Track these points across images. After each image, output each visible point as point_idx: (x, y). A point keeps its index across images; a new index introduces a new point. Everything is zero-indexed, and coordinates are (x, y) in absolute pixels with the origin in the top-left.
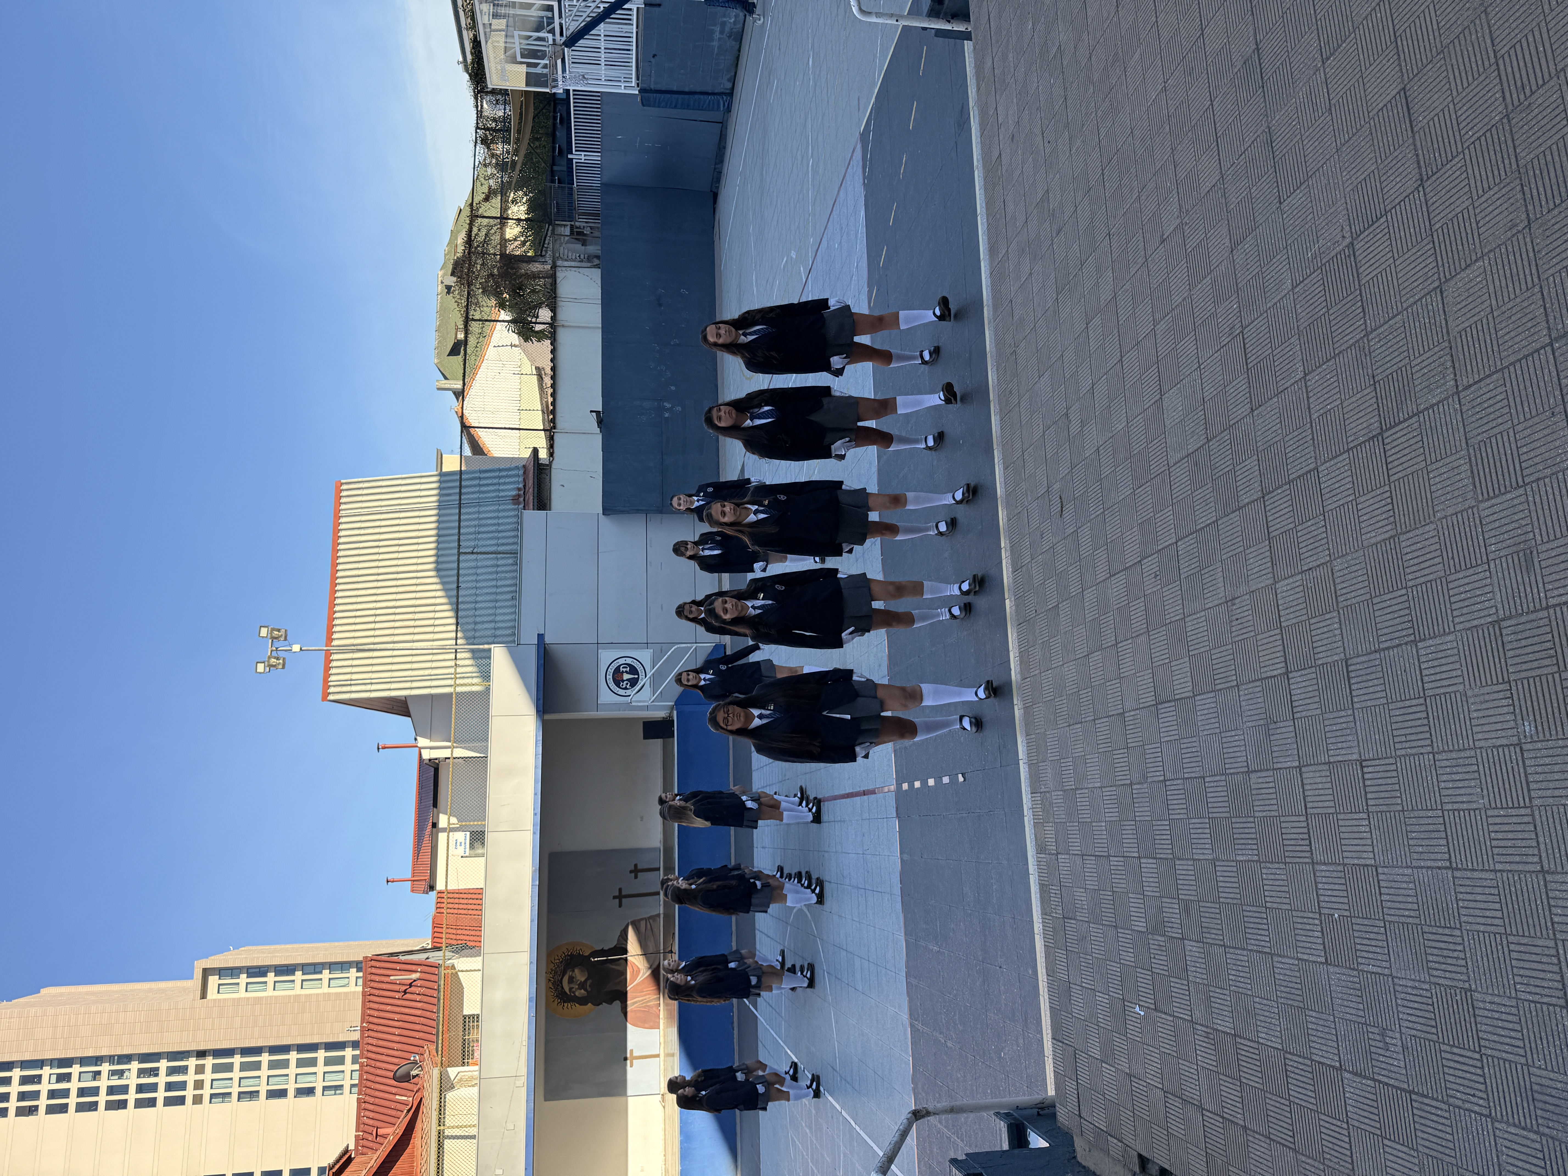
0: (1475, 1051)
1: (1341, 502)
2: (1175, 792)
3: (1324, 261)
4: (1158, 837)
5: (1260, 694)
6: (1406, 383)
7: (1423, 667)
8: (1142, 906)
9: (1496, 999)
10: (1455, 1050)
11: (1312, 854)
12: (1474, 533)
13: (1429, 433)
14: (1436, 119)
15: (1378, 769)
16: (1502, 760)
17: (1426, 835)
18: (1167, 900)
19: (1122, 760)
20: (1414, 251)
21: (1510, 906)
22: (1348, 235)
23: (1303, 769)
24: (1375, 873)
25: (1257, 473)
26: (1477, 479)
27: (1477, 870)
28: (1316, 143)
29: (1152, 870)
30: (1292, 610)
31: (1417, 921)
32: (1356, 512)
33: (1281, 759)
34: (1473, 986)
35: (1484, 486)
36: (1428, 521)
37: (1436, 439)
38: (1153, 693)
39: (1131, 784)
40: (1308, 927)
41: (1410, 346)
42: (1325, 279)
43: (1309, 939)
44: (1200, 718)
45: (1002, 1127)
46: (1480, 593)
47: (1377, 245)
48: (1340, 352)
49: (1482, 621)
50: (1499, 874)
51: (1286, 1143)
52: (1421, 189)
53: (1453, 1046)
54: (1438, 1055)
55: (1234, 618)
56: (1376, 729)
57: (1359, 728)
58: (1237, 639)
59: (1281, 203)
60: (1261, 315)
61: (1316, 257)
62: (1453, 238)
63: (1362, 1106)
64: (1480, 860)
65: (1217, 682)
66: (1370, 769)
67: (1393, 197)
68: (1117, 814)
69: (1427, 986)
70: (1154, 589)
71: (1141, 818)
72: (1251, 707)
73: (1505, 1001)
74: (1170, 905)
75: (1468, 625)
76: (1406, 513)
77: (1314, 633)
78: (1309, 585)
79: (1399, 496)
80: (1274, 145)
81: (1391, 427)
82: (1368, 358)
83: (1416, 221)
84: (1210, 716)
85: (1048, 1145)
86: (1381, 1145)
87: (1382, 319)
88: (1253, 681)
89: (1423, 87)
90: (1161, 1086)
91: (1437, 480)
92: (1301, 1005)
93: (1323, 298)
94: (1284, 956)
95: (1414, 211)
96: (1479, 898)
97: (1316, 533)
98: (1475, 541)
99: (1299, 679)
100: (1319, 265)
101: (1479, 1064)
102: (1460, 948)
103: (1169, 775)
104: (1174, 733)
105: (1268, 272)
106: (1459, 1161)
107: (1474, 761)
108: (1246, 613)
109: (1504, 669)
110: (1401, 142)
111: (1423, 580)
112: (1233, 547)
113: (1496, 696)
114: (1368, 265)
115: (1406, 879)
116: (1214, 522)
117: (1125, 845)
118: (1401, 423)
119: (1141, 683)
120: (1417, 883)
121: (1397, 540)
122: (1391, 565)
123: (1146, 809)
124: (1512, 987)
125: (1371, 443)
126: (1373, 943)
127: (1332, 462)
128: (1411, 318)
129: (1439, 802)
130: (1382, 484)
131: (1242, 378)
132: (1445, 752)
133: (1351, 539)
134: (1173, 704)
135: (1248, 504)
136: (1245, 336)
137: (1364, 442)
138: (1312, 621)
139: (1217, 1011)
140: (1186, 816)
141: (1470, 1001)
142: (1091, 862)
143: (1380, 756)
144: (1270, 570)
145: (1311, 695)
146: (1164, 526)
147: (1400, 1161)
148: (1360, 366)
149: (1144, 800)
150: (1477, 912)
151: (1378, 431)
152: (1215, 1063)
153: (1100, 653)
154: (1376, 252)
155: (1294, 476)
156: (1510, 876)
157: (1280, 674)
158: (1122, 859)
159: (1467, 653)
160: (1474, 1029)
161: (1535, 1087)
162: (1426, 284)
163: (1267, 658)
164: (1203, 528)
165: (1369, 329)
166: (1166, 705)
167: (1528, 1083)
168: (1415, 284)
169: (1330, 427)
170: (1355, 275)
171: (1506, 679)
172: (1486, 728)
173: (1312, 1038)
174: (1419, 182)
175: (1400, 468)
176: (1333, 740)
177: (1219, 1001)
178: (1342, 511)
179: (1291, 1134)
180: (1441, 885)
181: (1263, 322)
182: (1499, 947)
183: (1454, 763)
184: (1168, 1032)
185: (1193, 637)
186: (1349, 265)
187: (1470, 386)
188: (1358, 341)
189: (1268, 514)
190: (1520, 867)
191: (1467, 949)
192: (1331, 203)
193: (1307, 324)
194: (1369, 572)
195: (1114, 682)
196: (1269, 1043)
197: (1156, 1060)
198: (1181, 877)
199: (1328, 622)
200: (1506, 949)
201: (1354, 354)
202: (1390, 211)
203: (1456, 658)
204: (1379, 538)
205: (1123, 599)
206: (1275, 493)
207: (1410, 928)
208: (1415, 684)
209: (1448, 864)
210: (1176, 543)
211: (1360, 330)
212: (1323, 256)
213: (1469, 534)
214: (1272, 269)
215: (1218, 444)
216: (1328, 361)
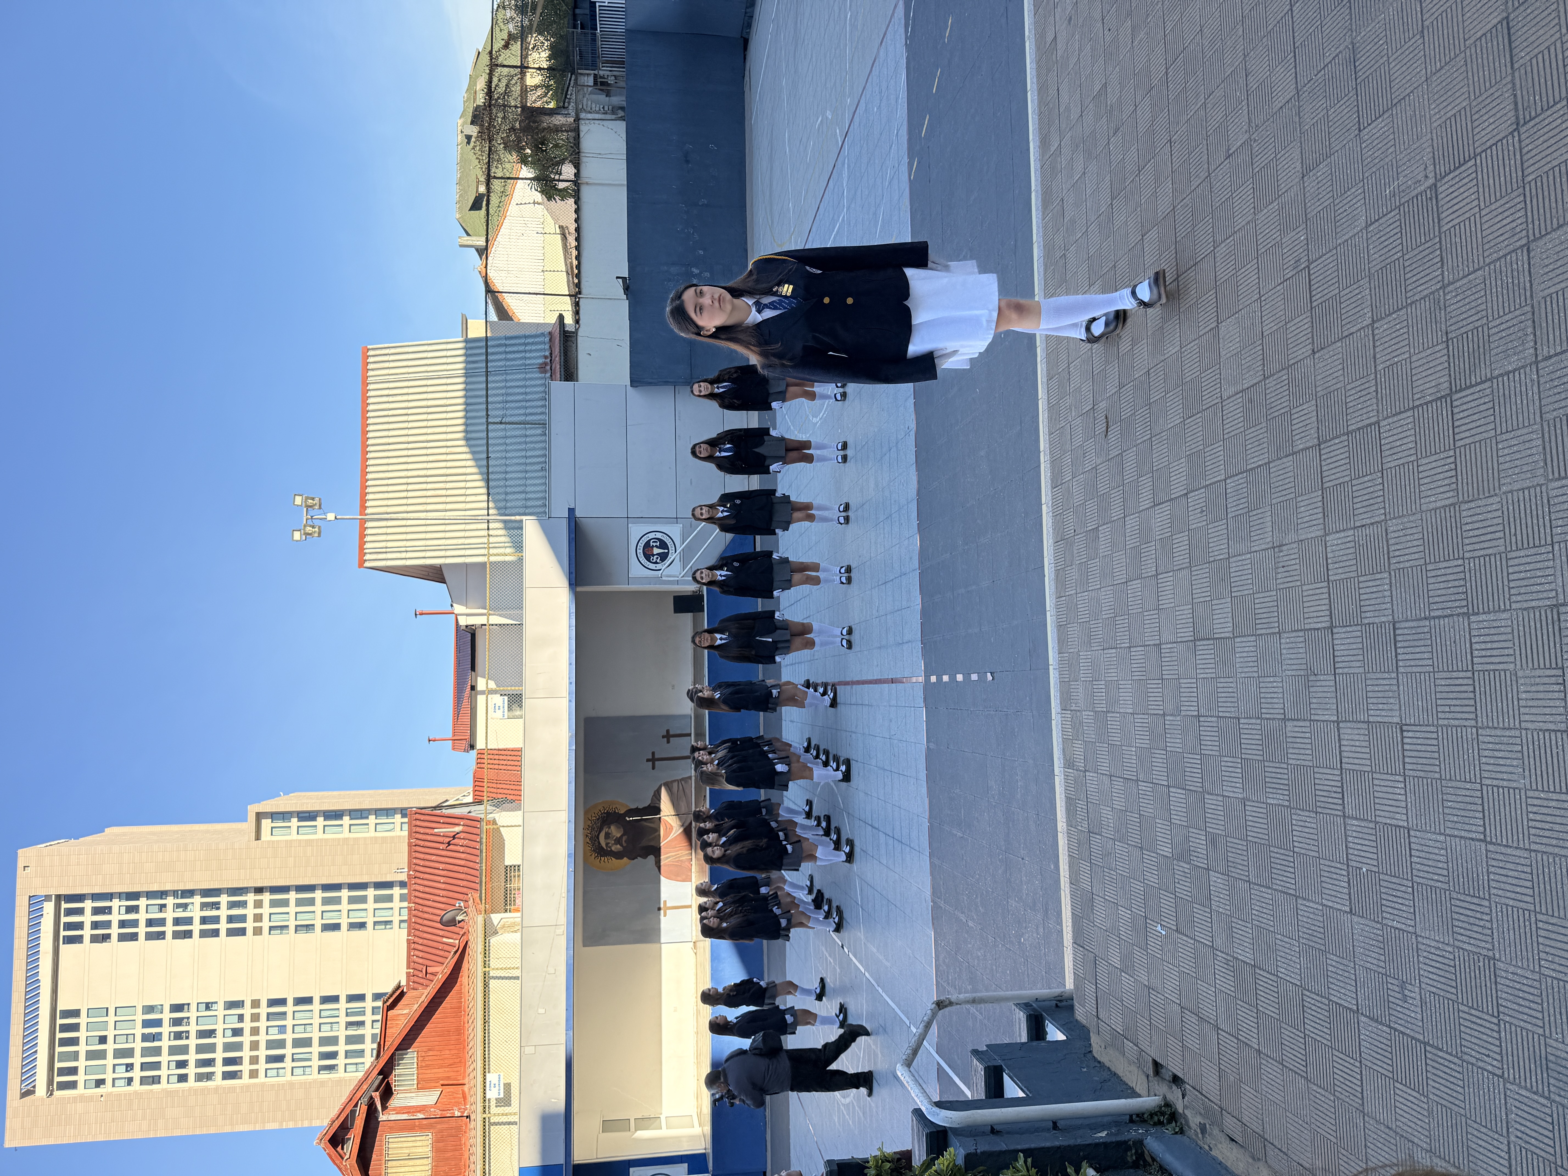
0: (1493, 1016)
1: (1401, 461)
2: (1209, 729)
3: (1403, 200)
4: (1188, 769)
5: (1303, 645)
6: (1481, 345)
7: (1473, 641)
8: (1169, 832)
9: (1519, 971)
10: (1473, 1012)
11: (1344, 807)
12: (1540, 512)
13: (1502, 401)
14: (1540, 56)
15: (1418, 735)
16: (1548, 744)
17: (1462, 806)
18: (1194, 830)
19: (1156, 690)
20: (1502, 202)
21: (1542, 886)
22: (1431, 175)
23: (1341, 725)
24: (1406, 835)
25: (1315, 419)
26: (1548, 456)
27: (1511, 847)
28: (1404, 68)
29: (1180, 800)
30: (1342, 564)
31: (1446, 886)
32: (1416, 474)
33: (1319, 712)
34: (1497, 956)
35: (1555, 464)
36: (1492, 493)
37: (1508, 409)
38: (1192, 629)
39: (1164, 715)
40: (1335, 876)
41: (1489, 305)
42: (1403, 220)
43: (1334, 888)
44: (1238, 660)
45: (1021, 1017)
46: (1541, 574)
47: (1462, 190)
48: (1413, 302)
49: (1541, 603)
50: (1533, 854)
51: (1299, 1071)
52: (1516, 134)
53: (1472, 1008)
54: (1456, 1014)
55: (1281, 564)
56: (1420, 696)
57: (1401, 692)
58: (1282, 586)
59: (1360, 131)
60: (1330, 251)
61: (1394, 195)
62: (1546, 193)
63: (1376, 1049)
64: (1515, 838)
65: (1258, 626)
66: (1410, 734)
67: (1485, 139)
68: (1148, 742)
69: (1450, 949)
70: (1199, 525)
71: (1172, 749)
72: (1292, 656)
73: (1528, 974)
74: (1197, 836)
75: (1525, 605)
76: (1470, 481)
77: (1362, 591)
78: (1361, 543)
79: (1464, 463)
80: (1357, 64)
81: (1461, 390)
82: (1443, 312)
83: (1507, 169)
84: (1249, 659)
85: (1065, 1038)
86: (1392, 1086)
87: (1461, 273)
88: (1295, 631)
89: (1529, 18)
90: (1178, 1002)
91: (1506, 451)
92: (1323, 948)
93: (1399, 241)
94: (1308, 900)
95: (1506, 158)
96: (1511, 873)
97: (1372, 489)
98: (1541, 520)
99: (1343, 636)
100: (1398, 204)
101: (1496, 1028)
102: (1487, 918)
103: (1203, 711)
104: (1210, 671)
105: (1341, 205)
106: (1468, 1112)
107: (1518, 741)
108: (1293, 562)
109: (1559, 655)
110: (1498, 78)
111: (1482, 553)
112: (1284, 493)
113: (1546, 680)
114: (1451, 211)
115: (1438, 845)
116: (1266, 464)
117: (1154, 772)
118: (1472, 386)
119: (1180, 617)
120: (1449, 851)
121: (1457, 508)
122: (1449, 533)
123: (1178, 741)
124: (1536, 962)
125: (1439, 404)
126: (1400, 901)
127: (1395, 419)
128: (1493, 275)
129: (1478, 776)
130: (1447, 448)
131: (1304, 316)
132: (1489, 727)
133: (1409, 500)
134: (1212, 642)
135: (1302, 450)
136: (1312, 272)
137: (1431, 402)
138: (1361, 579)
139: (1238, 941)
140: (1218, 754)
141: (1492, 970)
142: (1118, 784)
143: (1421, 723)
144: (1321, 521)
145: (1355, 652)
146: (1214, 461)
147: (1409, 1104)
148: (1433, 320)
149: (1176, 732)
150: (1508, 887)
151: (1448, 391)
152: (1233, 989)
153: (1139, 581)
154: (1460, 198)
155: (1353, 427)
156: (1545, 857)
157: (1324, 628)
158: (1151, 785)
159: (1522, 634)
160: (1494, 996)
161: (1551, 1058)
162: (1512, 240)
163: (1312, 609)
164: (1254, 468)
165: (1446, 282)
166: (1205, 642)
167: (1543, 1052)
168: (1502, 238)
169: (1396, 381)
170: (1436, 220)
171: (1560, 665)
172: (1533, 711)
173: (1331, 980)
174: (1515, 127)
175: (1467, 434)
176: (1375, 701)
177: (1240, 932)
178: (1402, 470)
179: (1304, 1063)
180: (1473, 856)
181: (1331, 259)
182: (1527, 923)
183: (1497, 740)
184: (1189, 954)
185: (1237, 579)
186: (1430, 209)
187: (1550, 357)
188: (1433, 293)
189: (1323, 463)
190: (1556, 850)
191: (1494, 920)
192: (1415, 137)
193: (1379, 267)
194: (1426, 537)
195: (1152, 612)
196: (1288, 978)
197: (1175, 977)
198: (1210, 811)
199: (1378, 583)
200: (1534, 926)
201: (1428, 307)
202: (1480, 154)
203: (1510, 637)
204: (1439, 504)
205: (1166, 530)
206: (1332, 442)
207: (1438, 892)
208: (1464, 657)
209: (1482, 837)
210: (1225, 480)
211: (1436, 280)
212: (1402, 194)
213: (1534, 513)
214: (1345, 202)
215: (1274, 383)
216: (1399, 310)
